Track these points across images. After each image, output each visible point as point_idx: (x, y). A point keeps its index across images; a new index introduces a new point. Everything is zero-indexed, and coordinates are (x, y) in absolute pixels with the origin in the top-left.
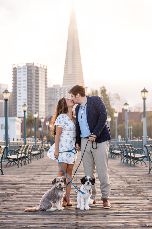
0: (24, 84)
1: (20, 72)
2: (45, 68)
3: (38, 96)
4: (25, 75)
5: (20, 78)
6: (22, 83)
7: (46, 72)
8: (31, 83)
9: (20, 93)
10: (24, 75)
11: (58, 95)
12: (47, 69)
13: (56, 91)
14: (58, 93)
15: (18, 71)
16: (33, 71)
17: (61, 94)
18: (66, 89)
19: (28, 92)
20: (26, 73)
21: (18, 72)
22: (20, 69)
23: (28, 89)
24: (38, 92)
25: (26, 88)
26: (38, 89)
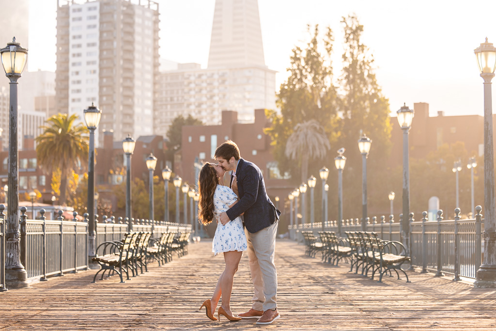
0: (89, 54)
1: (80, 19)
2: (154, 7)
3: (130, 88)
4: (94, 26)
5: (80, 37)
6: (84, 50)
7: (156, 22)
8: (111, 50)
9: (79, 82)
10: (89, 27)
11: (192, 93)
12: (160, 12)
13: (186, 82)
14: (192, 86)
15: (72, 15)
16: (115, 16)
17: (201, 90)
18: (216, 76)
19: (101, 78)
20: (96, 22)
21: (74, 19)
22: (80, 10)
23: (101, 68)
24: (131, 79)
25: (96, 67)
26: (131, 70)
